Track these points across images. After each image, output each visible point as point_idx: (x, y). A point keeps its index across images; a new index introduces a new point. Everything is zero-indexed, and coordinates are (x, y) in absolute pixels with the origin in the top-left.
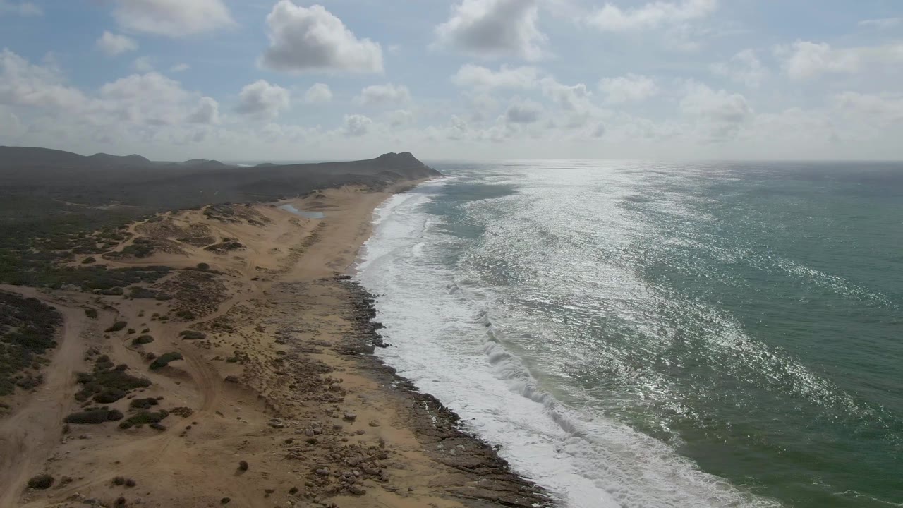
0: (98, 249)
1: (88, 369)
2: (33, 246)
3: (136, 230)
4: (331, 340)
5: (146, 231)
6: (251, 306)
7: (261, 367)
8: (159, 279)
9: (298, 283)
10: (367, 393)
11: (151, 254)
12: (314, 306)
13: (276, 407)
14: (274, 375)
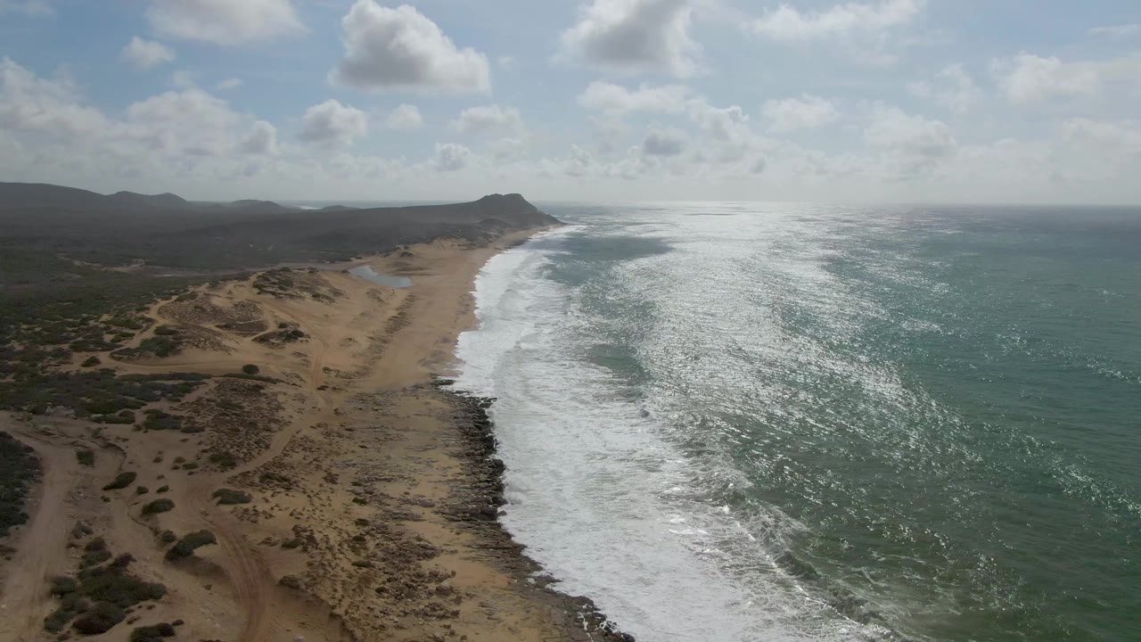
0: (105, 344)
2: (15, 338)
3: (159, 313)
4: (433, 495)
5: (173, 315)
6: (317, 436)
7: (334, 555)
8: (187, 395)
9: (382, 394)
10: (493, 597)
11: (178, 352)
12: (406, 434)
13: (359, 634)
14: (353, 569)
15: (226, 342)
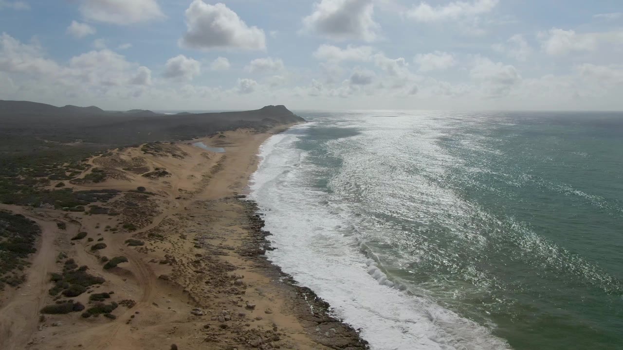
0: (68, 177)
1: (58, 270)
2: (21, 174)
3: (93, 162)
4: (234, 245)
5: (100, 163)
6: (176, 219)
7: (185, 267)
8: (110, 199)
9: (209, 201)
10: (262, 287)
11: (104, 180)
12: (221, 219)
13: (197, 299)
14: (194, 273)
15: (128, 176)
